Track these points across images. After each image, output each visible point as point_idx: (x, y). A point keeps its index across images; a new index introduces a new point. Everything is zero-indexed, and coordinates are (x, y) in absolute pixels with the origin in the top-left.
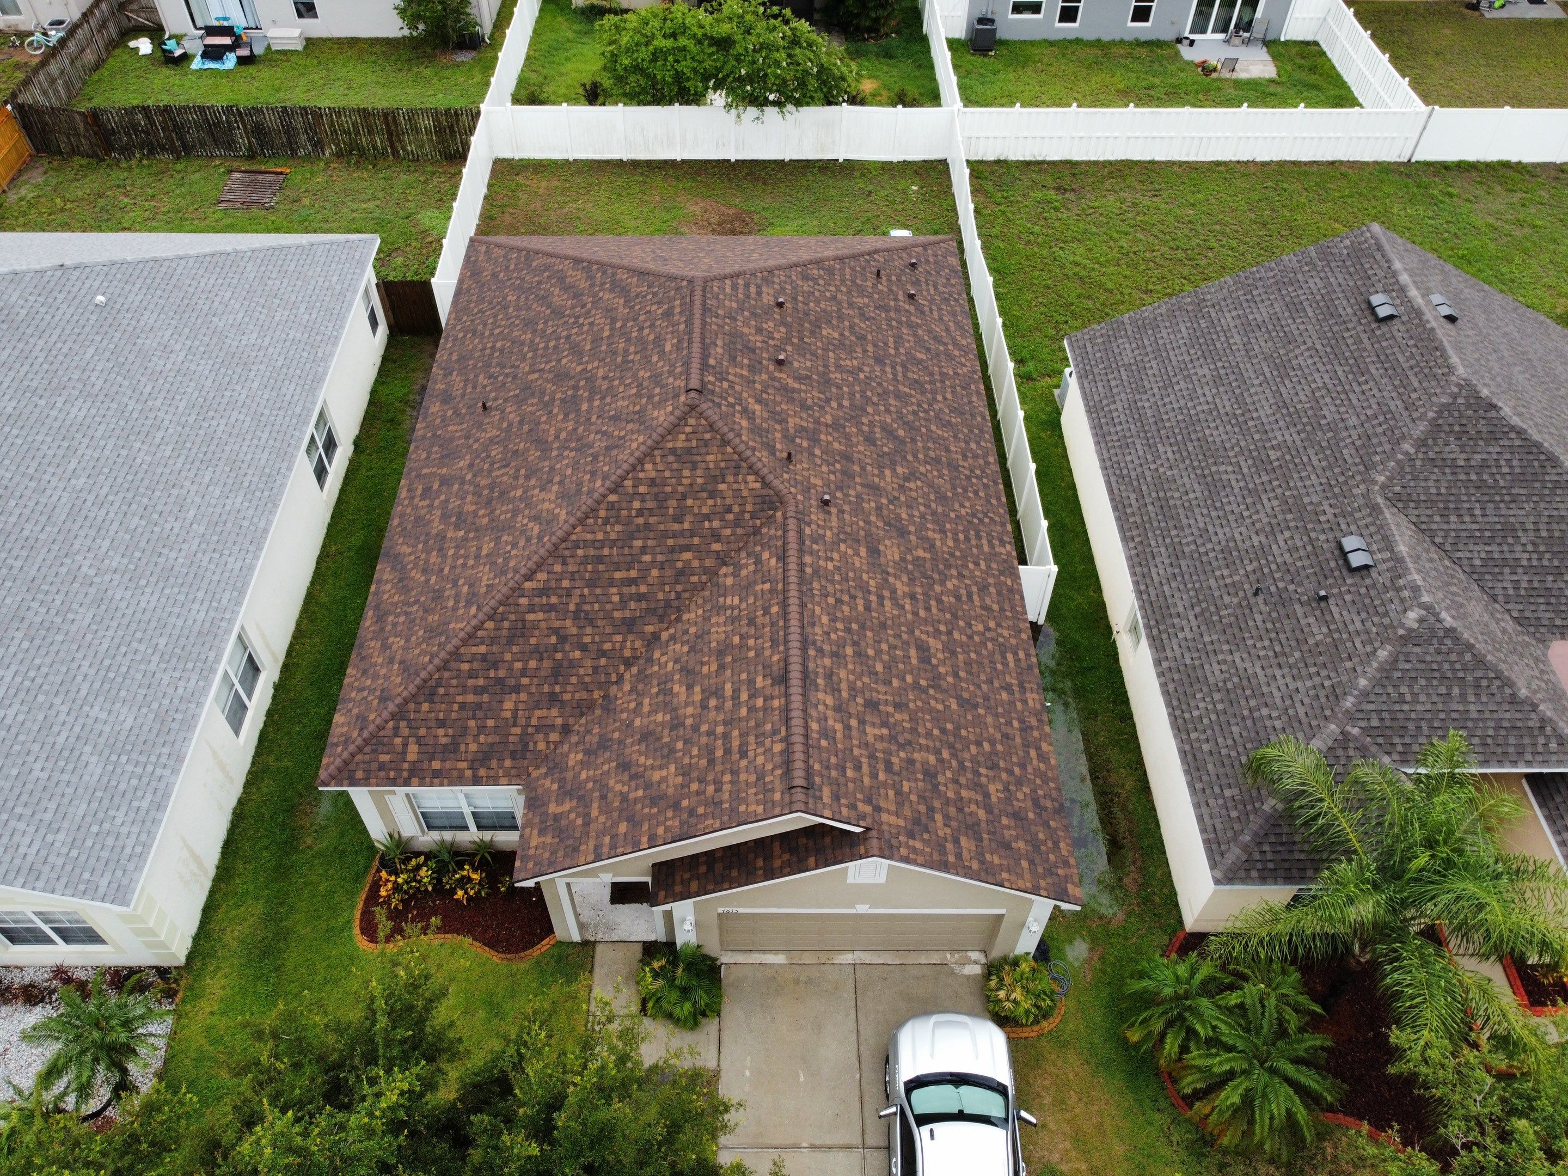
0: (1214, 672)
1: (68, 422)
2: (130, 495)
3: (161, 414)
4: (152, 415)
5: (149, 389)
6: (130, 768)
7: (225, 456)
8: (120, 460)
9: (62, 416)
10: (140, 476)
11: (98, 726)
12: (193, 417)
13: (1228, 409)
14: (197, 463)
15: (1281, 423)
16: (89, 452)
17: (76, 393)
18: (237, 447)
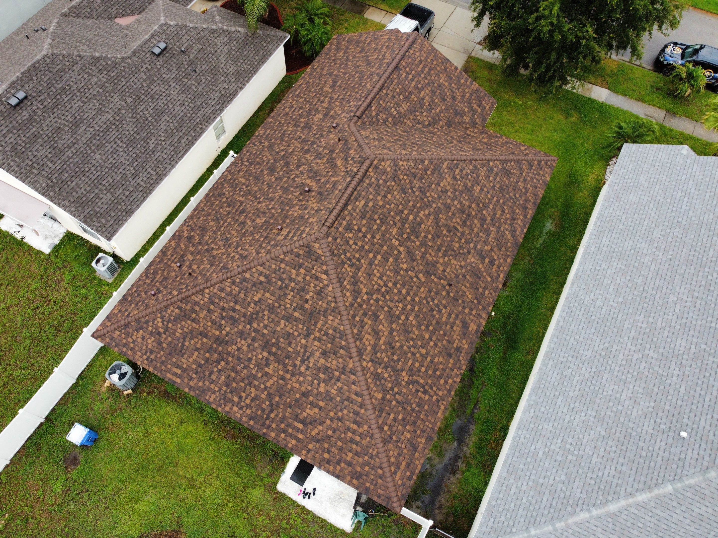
0: (232, 69)
1: (685, 335)
2: (645, 294)
3: (633, 348)
4: (638, 347)
5: (642, 367)
6: (629, 181)
7: (594, 325)
8: (652, 315)
9: (690, 338)
10: (640, 307)
11: (644, 193)
12: (614, 350)
13: (114, 132)
14: (610, 319)
15: (110, 106)
16: (670, 317)
17: (685, 357)
18: (588, 331)
